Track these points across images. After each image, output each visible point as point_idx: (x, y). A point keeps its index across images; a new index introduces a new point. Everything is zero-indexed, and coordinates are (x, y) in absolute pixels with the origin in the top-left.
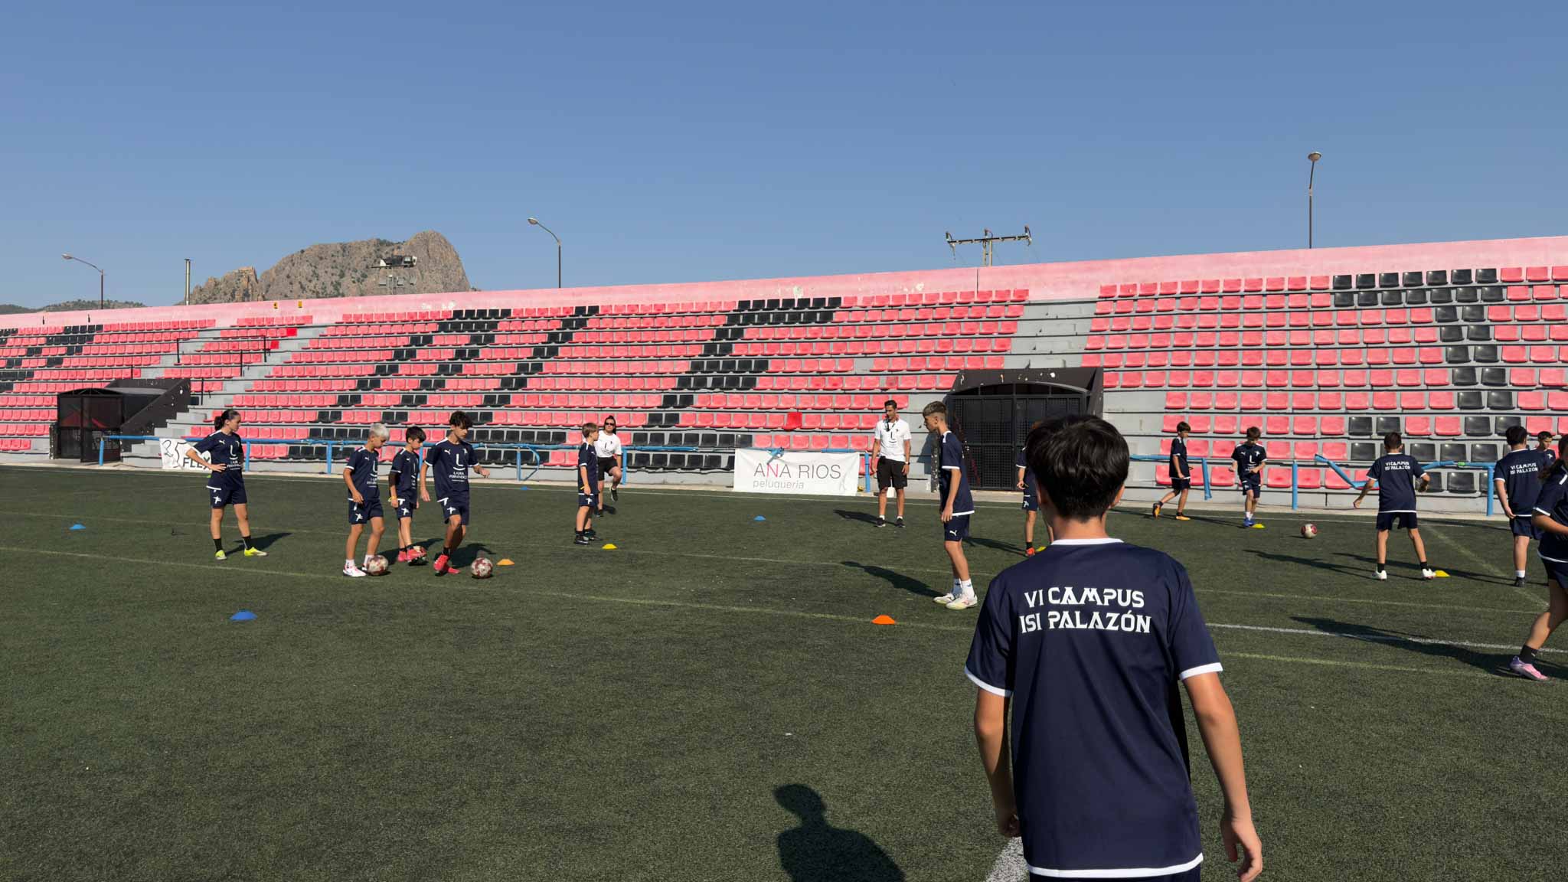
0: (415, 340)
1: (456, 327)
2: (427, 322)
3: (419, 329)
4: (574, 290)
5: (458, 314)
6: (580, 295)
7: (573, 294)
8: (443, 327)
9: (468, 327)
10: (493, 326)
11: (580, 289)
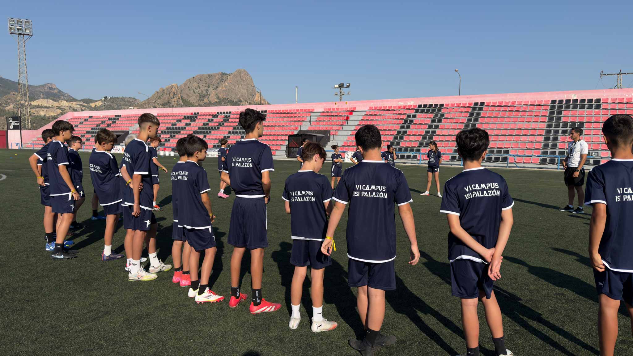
0: (409, 116)
1: (423, 111)
2: (409, 109)
3: (408, 112)
4: (468, 96)
5: (420, 106)
6: (471, 98)
7: (468, 98)
8: (417, 111)
9: (428, 111)
10: (439, 110)
11: (471, 96)
